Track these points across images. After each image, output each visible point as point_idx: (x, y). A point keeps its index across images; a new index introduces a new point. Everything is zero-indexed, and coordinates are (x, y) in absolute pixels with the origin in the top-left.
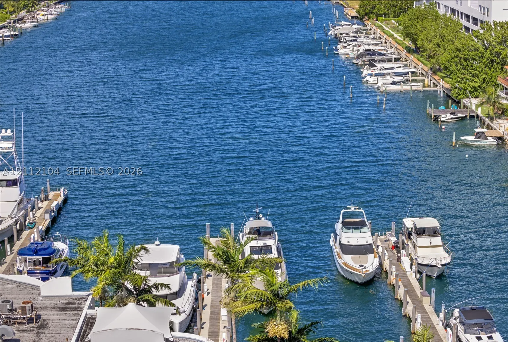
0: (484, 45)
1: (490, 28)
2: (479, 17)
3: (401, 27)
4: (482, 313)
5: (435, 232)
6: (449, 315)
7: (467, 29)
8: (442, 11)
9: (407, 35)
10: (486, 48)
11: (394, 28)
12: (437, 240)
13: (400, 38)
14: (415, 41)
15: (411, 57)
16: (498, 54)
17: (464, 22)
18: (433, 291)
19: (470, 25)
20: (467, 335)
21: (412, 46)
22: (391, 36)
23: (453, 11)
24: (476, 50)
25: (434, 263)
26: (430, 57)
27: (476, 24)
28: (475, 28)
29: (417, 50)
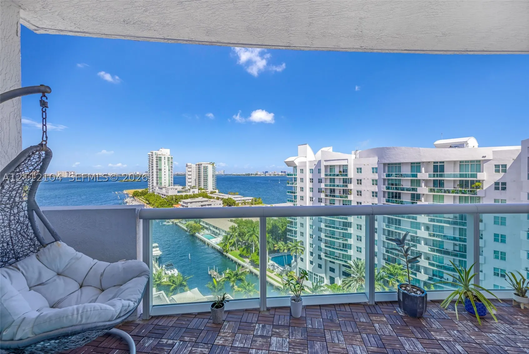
0: (167, 201)
1: (168, 196)
2: (166, 194)
3: (145, 198)
4: (171, 265)
5: (157, 247)
6: (162, 267)
7: (163, 197)
8: (156, 194)
9: (147, 200)
10: (168, 201)
11: (143, 199)
12: (158, 249)
13: (145, 201)
14: (149, 201)
15: (148, 205)
16: (171, 203)
17: (162, 196)
18: (158, 262)
19: (164, 196)
20: (167, 271)
21: (148, 202)
22: (142, 201)
23: (159, 193)
24: (165, 202)
25: (158, 254)
26: (153, 205)
27: (165, 196)
28: (165, 197)
29: (149, 203)
